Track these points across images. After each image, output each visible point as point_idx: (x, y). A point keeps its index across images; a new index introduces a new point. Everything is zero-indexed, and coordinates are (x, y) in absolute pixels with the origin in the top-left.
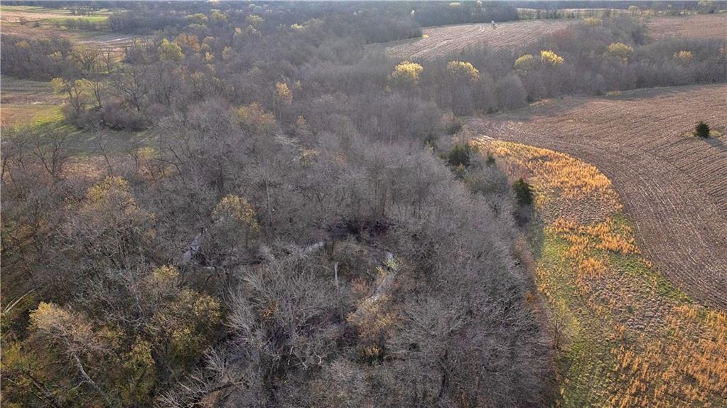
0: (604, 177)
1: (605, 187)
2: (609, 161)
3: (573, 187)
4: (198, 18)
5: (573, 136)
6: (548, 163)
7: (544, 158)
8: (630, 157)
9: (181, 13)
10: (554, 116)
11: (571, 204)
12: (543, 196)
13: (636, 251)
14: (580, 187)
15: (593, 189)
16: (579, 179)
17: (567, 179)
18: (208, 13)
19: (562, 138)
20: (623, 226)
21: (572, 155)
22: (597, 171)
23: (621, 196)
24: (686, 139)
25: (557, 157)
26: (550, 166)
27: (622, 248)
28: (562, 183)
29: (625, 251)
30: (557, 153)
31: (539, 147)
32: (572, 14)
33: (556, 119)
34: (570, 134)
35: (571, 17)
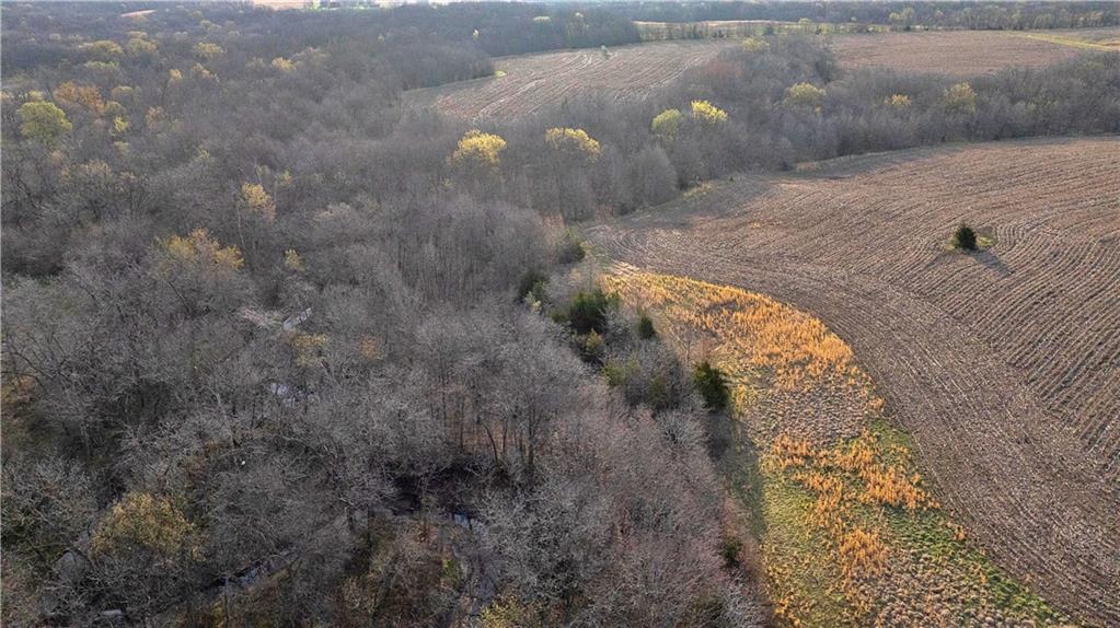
0: (838, 341)
1: (844, 361)
2: (838, 305)
3: (792, 365)
4: (104, 48)
5: (768, 258)
6: (738, 314)
7: (731, 305)
8: (868, 296)
9: (71, 37)
10: (728, 215)
11: (794, 402)
12: (744, 388)
13: (930, 504)
14: (802, 364)
15: (825, 367)
16: (796, 346)
17: (777, 350)
18: (122, 39)
19: (750, 261)
20: (893, 446)
21: (776, 297)
22: (824, 329)
23: (874, 381)
24: (944, 255)
25: (752, 303)
26: (742, 321)
27: (904, 497)
28: (770, 356)
29: (912, 505)
30: (751, 295)
31: (718, 283)
32: (720, 32)
33: (732, 222)
34: (762, 252)
35: (718, 35)
